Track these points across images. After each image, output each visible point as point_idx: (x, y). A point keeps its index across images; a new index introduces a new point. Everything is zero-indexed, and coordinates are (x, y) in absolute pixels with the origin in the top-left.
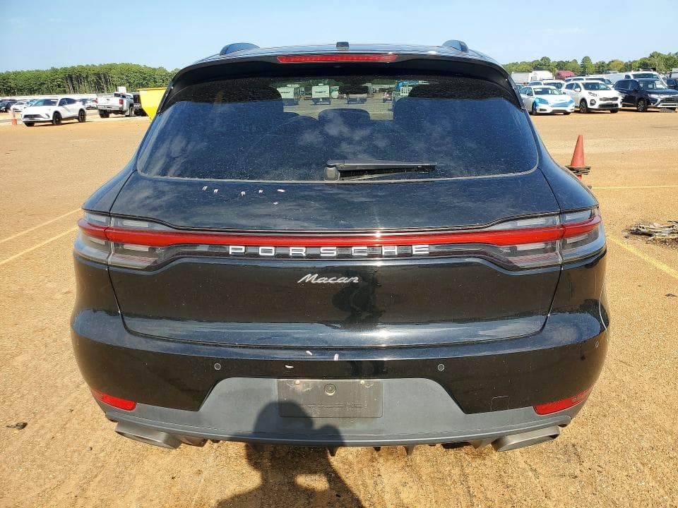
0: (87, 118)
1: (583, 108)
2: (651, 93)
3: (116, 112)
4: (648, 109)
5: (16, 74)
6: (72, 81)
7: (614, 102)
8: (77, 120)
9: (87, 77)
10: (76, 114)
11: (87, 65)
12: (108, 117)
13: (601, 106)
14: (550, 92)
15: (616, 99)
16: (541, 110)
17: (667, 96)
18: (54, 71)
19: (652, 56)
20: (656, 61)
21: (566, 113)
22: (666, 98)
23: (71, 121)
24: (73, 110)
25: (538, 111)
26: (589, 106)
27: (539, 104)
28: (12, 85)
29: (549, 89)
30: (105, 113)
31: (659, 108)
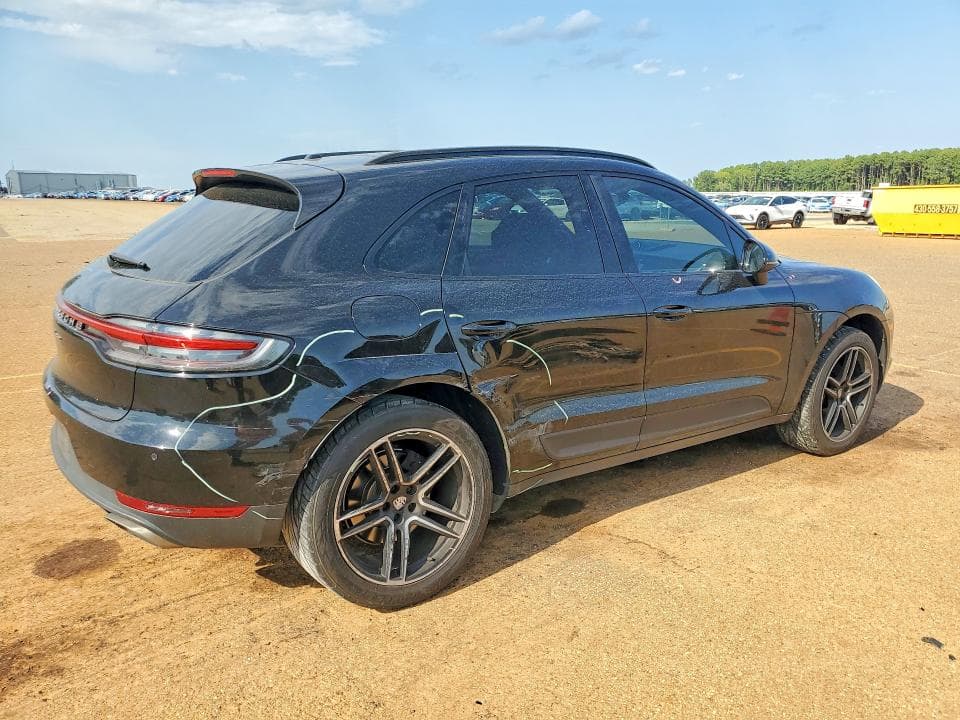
0: (805, 224)
3: (857, 218)
5: (800, 164)
6: (867, 173)
8: (789, 225)
9: (890, 167)
10: (791, 216)
11: (904, 152)
12: (844, 222)
18: (849, 160)
23: (782, 225)
24: (789, 212)
28: (792, 178)
30: (841, 219)
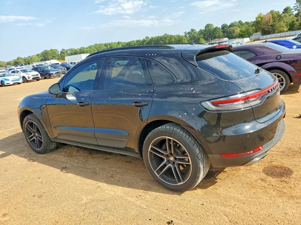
1: (25, 80)
2: (49, 71)
4: (51, 77)
7: (38, 76)
13: (33, 78)
14: (6, 75)
15: (37, 75)
16: (7, 84)
17: (57, 72)
19: (18, 59)
20: (20, 60)
21: (19, 83)
22: (56, 73)
25: (6, 84)
26: (28, 79)
27: (5, 81)
29: (6, 74)
31: (55, 76)
